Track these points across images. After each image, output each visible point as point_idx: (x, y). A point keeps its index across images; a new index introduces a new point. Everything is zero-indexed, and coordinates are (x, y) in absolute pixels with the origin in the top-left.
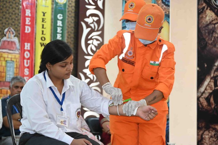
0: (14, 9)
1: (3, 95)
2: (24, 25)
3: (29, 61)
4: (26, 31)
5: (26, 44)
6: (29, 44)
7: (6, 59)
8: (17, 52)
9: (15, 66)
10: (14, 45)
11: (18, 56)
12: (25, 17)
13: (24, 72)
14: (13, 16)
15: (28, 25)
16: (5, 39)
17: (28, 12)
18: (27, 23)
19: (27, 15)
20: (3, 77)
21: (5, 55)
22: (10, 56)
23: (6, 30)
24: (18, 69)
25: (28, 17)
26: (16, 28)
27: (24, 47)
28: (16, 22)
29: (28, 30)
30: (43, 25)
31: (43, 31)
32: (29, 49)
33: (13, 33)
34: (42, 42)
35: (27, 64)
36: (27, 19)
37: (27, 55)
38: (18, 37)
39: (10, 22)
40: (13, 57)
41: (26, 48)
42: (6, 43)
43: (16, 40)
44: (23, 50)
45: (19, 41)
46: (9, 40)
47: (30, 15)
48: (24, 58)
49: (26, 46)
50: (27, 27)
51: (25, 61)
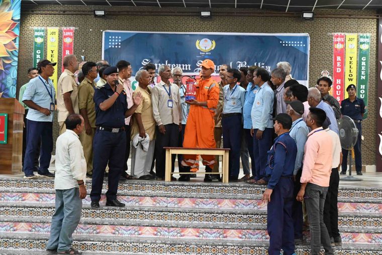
0: (328, 57)
2: (336, 67)
4: (338, 72)
5: (337, 80)
6: (340, 80)
12: (336, 61)
14: (328, 62)
17: (339, 58)
18: (338, 66)
19: (338, 60)
23: (322, 72)
25: (339, 61)
26: (330, 70)
28: (330, 66)
29: (339, 70)
30: (350, 66)
31: (350, 70)
32: (340, 83)
33: (328, 74)
34: (350, 78)
35: (339, 93)
36: (338, 63)
37: (338, 87)
38: (331, 75)
39: (326, 66)
41: (337, 83)
44: (335, 84)
47: (340, 60)
48: (336, 90)
49: (338, 81)
50: (338, 69)
51: (337, 92)
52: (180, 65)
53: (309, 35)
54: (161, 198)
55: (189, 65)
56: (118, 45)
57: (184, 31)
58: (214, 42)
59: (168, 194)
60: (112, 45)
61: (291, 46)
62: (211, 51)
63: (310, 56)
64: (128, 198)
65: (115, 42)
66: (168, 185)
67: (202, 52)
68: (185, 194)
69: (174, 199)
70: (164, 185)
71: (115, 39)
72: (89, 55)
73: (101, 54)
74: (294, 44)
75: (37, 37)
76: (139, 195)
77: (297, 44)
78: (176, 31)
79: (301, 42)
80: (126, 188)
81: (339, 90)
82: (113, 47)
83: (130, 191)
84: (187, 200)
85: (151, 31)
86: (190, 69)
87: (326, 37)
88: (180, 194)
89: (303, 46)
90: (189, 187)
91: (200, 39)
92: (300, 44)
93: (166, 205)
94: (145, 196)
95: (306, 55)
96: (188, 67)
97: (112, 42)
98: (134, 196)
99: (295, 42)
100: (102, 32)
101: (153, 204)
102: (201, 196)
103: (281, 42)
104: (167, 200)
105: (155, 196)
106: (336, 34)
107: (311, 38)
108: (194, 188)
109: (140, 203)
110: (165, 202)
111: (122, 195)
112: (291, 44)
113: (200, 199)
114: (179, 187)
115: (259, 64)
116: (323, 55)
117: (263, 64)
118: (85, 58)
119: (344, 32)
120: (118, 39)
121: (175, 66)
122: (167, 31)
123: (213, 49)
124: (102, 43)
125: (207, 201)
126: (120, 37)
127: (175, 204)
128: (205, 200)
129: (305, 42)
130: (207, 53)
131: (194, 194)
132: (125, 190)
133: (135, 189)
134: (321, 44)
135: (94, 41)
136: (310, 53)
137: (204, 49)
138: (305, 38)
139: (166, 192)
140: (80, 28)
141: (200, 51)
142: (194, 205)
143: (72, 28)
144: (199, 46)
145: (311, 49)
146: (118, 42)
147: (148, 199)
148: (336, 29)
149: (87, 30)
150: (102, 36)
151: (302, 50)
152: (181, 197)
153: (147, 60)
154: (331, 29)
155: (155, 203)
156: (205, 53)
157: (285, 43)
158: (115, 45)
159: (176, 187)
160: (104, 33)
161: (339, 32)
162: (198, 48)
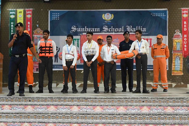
0: (179, 22)
1: (176, 56)
2: (184, 27)
3: (186, 42)
4: (185, 30)
5: (185, 35)
6: (186, 35)
7: (176, 42)
8: (181, 39)
9: (180, 44)
10: (179, 36)
11: (181, 40)
12: (184, 24)
13: (184, 46)
14: (179, 25)
15: (185, 28)
16: (175, 34)
18: (185, 27)
20: (175, 49)
21: (176, 40)
22: (178, 40)
23: (176, 31)
24: (182, 45)
25: (185, 24)
26: (180, 29)
27: (184, 36)
28: (180, 27)
32: (186, 37)
33: (179, 32)
35: (186, 43)
37: (185, 39)
38: (181, 33)
39: (178, 27)
40: (179, 41)
41: (185, 37)
42: (176, 35)
43: (180, 34)
44: (183, 38)
45: (182, 34)
46: (177, 34)
47: (186, 24)
48: (184, 41)
50: (185, 29)
51: (185, 42)
52: (93, 29)
53: (167, 10)
54: (83, 106)
55: (99, 29)
56: (58, 18)
57: (96, 9)
58: (113, 15)
59: (87, 104)
60: (54, 18)
61: (157, 16)
62: (111, 20)
63: (169, 22)
64: (64, 107)
65: (56, 16)
66: (87, 99)
67: (106, 21)
68: (97, 104)
69: (90, 107)
70: (85, 99)
71: (56, 15)
72: (41, 24)
73: (48, 24)
74: (159, 15)
75: (11, 14)
76: (70, 105)
77: (161, 15)
78: (90, 9)
79: (163, 14)
80: (62, 101)
81: (186, 41)
82: (55, 19)
83: (65, 103)
84: (98, 107)
85: (76, 10)
86: (99, 31)
87: (178, 10)
88: (94, 104)
89: (164, 16)
90: (99, 99)
91: (105, 14)
92: (162, 15)
93: (86, 110)
94: (74, 105)
95: (166, 21)
96: (98, 30)
97: (54, 16)
98: (67, 105)
99: (160, 14)
100: (48, 11)
101: (78, 110)
102: (106, 105)
103: (151, 14)
104: (87, 107)
105: (79, 105)
106: (183, 9)
107: (169, 11)
108: (102, 100)
109: (71, 109)
110: (85, 108)
111: (60, 105)
112: (157, 15)
113: (106, 107)
114: (93, 99)
115: (139, 27)
116: (176, 21)
117: (141, 27)
118: (39, 26)
119: (187, 7)
120: (58, 15)
121: (90, 29)
122: (85, 9)
123: (112, 19)
124: (48, 17)
125: (110, 108)
126: (59, 14)
127: (91, 110)
128: (109, 107)
129: (166, 14)
130: (109, 22)
131: (102, 104)
132: (62, 102)
133: (68, 101)
134: (175, 14)
135: (44, 16)
136: (169, 20)
137: (107, 19)
138: (165, 11)
139: (86, 103)
140: (35, 9)
141: (105, 20)
142: (102, 110)
143: (31, 9)
144: (104, 17)
145: (169, 18)
146: (58, 16)
147: (75, 107)
148: (183, 6)
149: (40, 10)
150: (48, 13)
151: (164, 18)
152: (95, 106)
153: (75, 26)
154: (180, 6)
155: (79, 109)
156: (108, 21)
157: (154, 15)
158: (56, 18)
159: (92, 99)
160: (49, 12)
161: (185, 7)
162: (104, 19)
